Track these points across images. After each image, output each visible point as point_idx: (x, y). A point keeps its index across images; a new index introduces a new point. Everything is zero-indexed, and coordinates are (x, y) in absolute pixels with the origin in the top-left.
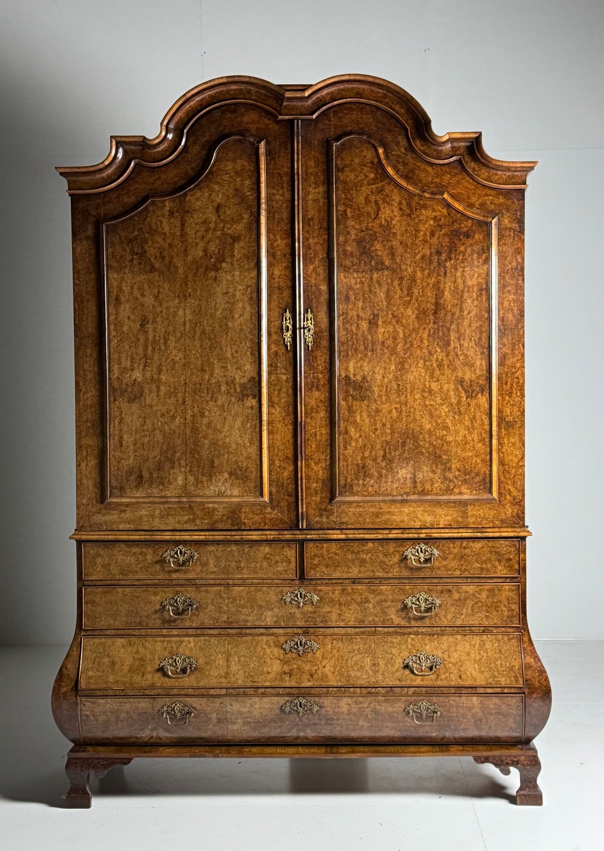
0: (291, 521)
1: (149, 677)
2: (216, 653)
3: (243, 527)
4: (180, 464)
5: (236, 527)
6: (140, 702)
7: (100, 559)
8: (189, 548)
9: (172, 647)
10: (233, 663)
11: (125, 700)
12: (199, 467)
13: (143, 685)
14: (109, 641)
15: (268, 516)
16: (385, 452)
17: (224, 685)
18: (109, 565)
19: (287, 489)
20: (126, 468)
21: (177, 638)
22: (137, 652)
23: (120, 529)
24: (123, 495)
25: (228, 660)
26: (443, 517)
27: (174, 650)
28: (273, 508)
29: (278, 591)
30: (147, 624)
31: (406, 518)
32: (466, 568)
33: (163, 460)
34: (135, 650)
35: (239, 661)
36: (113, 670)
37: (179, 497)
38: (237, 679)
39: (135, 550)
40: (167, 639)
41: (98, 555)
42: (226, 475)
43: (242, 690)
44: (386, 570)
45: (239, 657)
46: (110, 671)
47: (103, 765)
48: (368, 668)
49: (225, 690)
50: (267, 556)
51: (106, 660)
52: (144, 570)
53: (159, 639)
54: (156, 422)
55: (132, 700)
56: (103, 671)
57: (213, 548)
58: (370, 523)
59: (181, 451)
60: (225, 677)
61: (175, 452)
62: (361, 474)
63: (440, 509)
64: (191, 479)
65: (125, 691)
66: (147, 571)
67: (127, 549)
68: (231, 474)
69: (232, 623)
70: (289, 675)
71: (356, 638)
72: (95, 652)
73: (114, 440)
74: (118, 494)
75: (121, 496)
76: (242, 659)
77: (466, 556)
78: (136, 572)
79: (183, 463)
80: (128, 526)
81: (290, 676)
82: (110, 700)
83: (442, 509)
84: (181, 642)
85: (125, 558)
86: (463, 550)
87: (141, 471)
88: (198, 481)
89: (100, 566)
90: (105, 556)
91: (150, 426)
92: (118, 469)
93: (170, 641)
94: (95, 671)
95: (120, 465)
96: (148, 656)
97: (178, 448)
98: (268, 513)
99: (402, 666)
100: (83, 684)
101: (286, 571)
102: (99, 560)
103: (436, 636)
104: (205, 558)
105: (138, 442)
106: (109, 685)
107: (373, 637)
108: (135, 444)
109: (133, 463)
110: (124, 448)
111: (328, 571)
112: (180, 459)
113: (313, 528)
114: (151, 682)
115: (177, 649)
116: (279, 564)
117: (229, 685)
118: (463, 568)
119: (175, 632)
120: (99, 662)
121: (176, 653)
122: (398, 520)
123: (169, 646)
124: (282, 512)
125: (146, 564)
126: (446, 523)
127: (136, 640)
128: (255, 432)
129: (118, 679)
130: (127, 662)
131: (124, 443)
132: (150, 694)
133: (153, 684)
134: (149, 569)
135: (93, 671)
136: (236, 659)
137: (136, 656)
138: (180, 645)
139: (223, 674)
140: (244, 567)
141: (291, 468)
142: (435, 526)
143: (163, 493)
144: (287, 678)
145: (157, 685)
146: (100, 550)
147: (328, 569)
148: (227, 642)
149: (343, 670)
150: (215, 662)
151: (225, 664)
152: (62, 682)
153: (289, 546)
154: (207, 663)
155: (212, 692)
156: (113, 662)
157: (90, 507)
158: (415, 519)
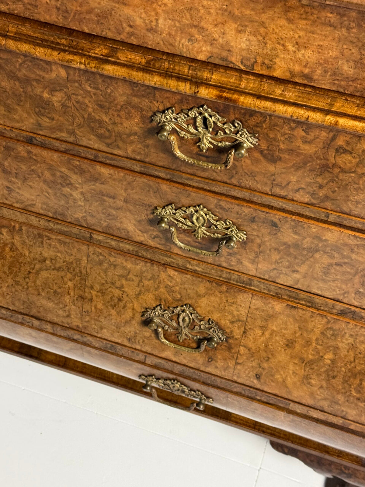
26: (290, 47)
31: (163, 23)
32: (331, 194)
58: (54, 11)
63: (283, 22)
71: (49, 239)
77: (337, 170)
83: (290, 21)
86: (332, 154)
103: (224, 288)
107: (84, 248)
118: (321, 194)
122: (139, 22)
126: (297, 68)
142: (258, 69)
158: (194, 31)
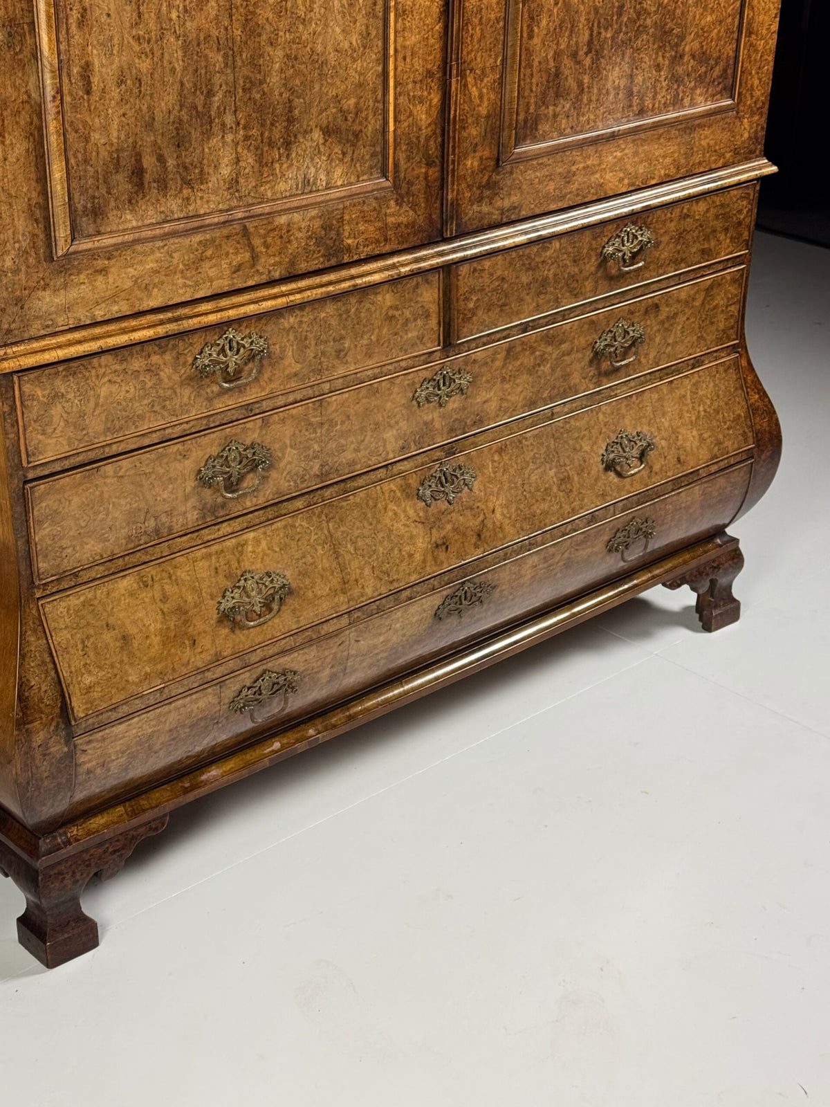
0: (431, 221)
1: (205, 642)
2: (312, 546)
3: (346, 259)
4: (223, 125)
5: (333, 262)
6: (196, 701)
7: (59, 407)
8: (247, 331)
9: (228, 563)
10: (348, 557)
11: (166, 708)
12: (262, 125)
13: (200, 664)
14: (101, 593)
15: (391, 220)
16: (591, 35)
17: (344, 608)
18: (82, 415)
19: (427, 150)
20: (104, 154)
21: (233, 541)
22: (165, 599)
23: (100, 319)
24: (102, 229)
25: (337, 555)
27: (234, 567)
28: (399, 203)
29: (407, 382)
30: (170, 528)
31: (608, 176)
33: (186, 118)
34: (158, 596)
35: (355, 549)
36: (132, 655)
37: (227, 210)
38: (363, 587)
39: (137, 364)
40: (214, 549)
41: (56, 397)
42: (317, 135)
43: (374, 606)
44: (576, 292)
45: (354, 543)
46: (125, 658)
47: (115, 852)
48: (555, 489)
49: (346, 616)
50: (390, 313)
51: (108, 637)
52: (157, 408)
53: (199, 554)
54: (164, 8)
55: (180, 702)
56: (112, 666)
57: (292, 320)
59: (224, 87)
60: (344, 591)
61: (210, 94)
62: (551, 93)
64: (249, 159)
65: (166, 690)
66: (164, 407)
67: (117, 367)
68: (327, 131)
69: (328, 473)
70: (444, 547)
72: (78, 627)
73: (69, 75)
74: (91, 230)
75: (99, 233)
76: (360, 543)
78: (141, 417)
79: (229, 119)
80: (115, 308)
81: (447, 548)
82: (136, 719)
84: (243, 546)
85: (114, 388)
87: (138, 157)
88: (263, 163)
89: (62, 424)
90: (71, 396)
91: (152, 25)
92: (86, 161)
93: (222, 551)
94: (95, 671)
95: (89, 146)
96: (190, 599)
97: (217, 79)
98: (392, 215)
99: (602, 467)
100: (78, 706)
101: (421, 338)
102: (56, 411)
104: (277, 347)
105: (128, 76)
106: (134, 689)
108: (121, 82)
109: (119, 138)
110: (95, 97)
111: (489, 317)
112: (221, 112)
113: (466, 230)
114: (212, 652)
115: (239, 562)
116: (411, 325)
117: (353, 605)
119: (226, 528)
120: (96, 648)
121: (239, 573)
123: (222, 561)
124: (414, 207)
125: (161, 392)
127: (154, 573)
128: (375, 17)
129: (148, 669)
130: (152, 628)
131: (95, 80)
132: (214, 677)
133: (216, 655)
134: (167, 403)
135: (89, 672)
136: (350, 548)
137: (166, 607)
138: (241, 553)
139: (338, 587)
140: (349, 349)
141: (436, 99)
143: (191, 208)
144: (442, 555)
145: (225, 654)
146: (58, 382)
147: (490, 313)
148: (324, 517)
149: (522, 506)
150: (316, 567)
151: (334, 565)
152: (32, 722)
153: (427, 282)
154: (304, 574)
155: (326, 629)
156: (124, 637)
157: (23, 276)
158: (621, 173)
